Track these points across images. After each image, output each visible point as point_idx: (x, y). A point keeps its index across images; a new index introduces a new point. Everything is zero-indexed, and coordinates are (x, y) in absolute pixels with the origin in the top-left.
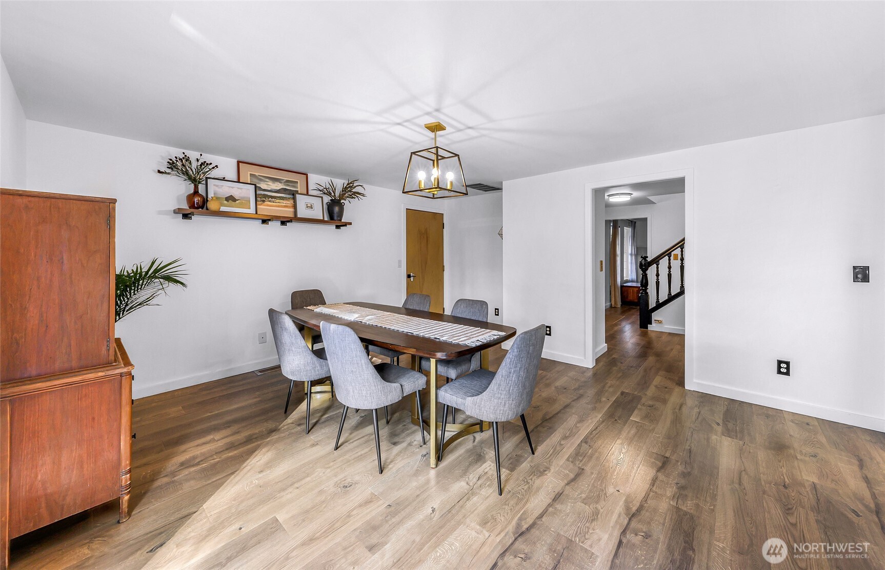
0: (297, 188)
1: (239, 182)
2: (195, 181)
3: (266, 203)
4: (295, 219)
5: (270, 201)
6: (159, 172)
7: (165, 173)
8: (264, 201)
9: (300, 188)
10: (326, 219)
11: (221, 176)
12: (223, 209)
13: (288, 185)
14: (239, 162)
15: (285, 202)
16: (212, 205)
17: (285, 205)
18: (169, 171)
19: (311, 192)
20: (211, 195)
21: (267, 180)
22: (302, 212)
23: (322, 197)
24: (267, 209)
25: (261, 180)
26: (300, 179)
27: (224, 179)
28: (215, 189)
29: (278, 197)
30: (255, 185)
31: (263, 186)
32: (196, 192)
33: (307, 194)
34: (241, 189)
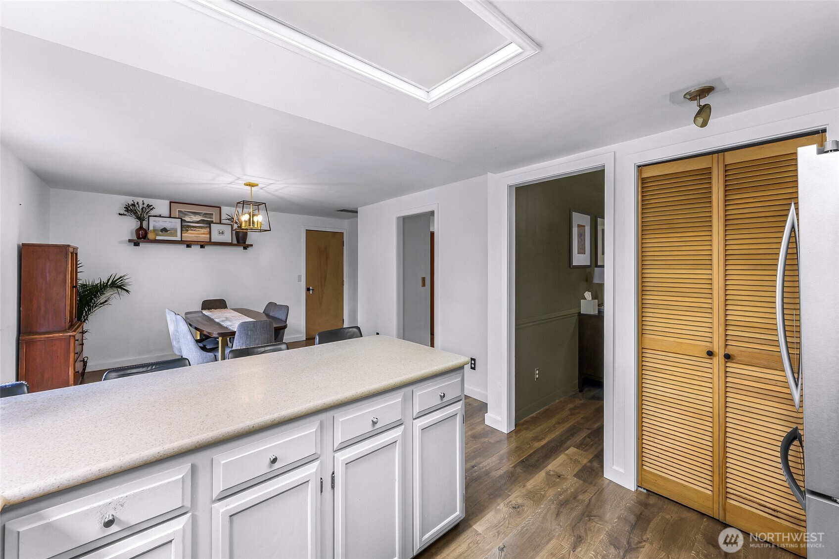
0: (212, 218)
1: (170, 217)
2: (141, 219)
3: (189, 232)
4: (211, 243)
5: (192, 230)
6: (120, 214)
7: (124, 215)
8: (187, 230)
9: (215, 218)
10: (235, 242)
11: (158, 214)
12: (158, 238)
13: (206, 217)
14: (171, 202)
15: (203, 230)
16: (151, 236)
17: (203, 232)
18: (126, 213)
19: (223, 221)
20: (151, 228)
21: (190, 214)
22: (216, 237)
23: (231, 225)
24: (190, 235)
25: (186, 215)
26: (214, 212)
27: (160, 216)
28: (154, 224)
29: (198, 227)
30: (181, 219)
31: (187, 219)
32: (141, 227)
33: (220, 223)
34: (171, 222)
